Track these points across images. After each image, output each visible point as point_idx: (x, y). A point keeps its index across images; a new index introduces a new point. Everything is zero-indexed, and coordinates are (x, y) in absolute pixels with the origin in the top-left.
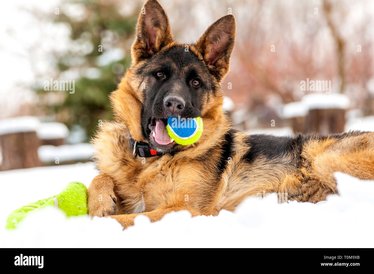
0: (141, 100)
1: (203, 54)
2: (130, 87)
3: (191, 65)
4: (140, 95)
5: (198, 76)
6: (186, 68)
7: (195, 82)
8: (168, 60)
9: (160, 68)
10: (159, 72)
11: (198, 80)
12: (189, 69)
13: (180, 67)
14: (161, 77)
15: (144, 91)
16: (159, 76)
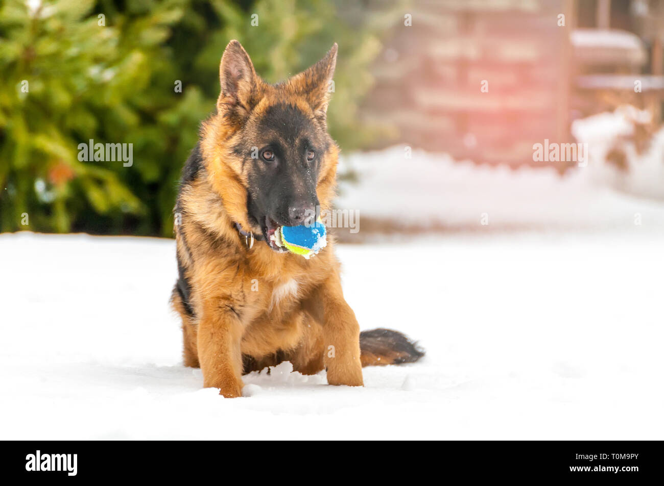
0: (245, 184)
2: (230, 167)
3: (302, 133)
4: (244, 178)
6: (297, 141)
7: (310, 155)
8: (272, 134)
10: (266, 151)
11: (312, 151)
12: (301, 140)
13: (291, 143)
14: (270, 160)
15: (249, 176)
16: (266, 156)
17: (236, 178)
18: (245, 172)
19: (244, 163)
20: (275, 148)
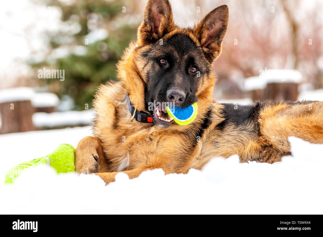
0: (145, 80)
1: (200, 39)
2: (136, 66)
3: (191, 52)
4: (144, 75)
5: (196, 63)
6: (186, 57)
7: (193, 69)
8: (171, 48)
9: (164, 55)
10: (163, 58)
11: (195, 67)
12: (189, 56)
13: (181, 56)
14: (164, 64)
15: (148, 73)
16: (162, 62)
17: (138, 74)
18: (146, 71)
19: (146, 65)
20: (169, 58)
